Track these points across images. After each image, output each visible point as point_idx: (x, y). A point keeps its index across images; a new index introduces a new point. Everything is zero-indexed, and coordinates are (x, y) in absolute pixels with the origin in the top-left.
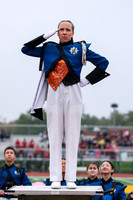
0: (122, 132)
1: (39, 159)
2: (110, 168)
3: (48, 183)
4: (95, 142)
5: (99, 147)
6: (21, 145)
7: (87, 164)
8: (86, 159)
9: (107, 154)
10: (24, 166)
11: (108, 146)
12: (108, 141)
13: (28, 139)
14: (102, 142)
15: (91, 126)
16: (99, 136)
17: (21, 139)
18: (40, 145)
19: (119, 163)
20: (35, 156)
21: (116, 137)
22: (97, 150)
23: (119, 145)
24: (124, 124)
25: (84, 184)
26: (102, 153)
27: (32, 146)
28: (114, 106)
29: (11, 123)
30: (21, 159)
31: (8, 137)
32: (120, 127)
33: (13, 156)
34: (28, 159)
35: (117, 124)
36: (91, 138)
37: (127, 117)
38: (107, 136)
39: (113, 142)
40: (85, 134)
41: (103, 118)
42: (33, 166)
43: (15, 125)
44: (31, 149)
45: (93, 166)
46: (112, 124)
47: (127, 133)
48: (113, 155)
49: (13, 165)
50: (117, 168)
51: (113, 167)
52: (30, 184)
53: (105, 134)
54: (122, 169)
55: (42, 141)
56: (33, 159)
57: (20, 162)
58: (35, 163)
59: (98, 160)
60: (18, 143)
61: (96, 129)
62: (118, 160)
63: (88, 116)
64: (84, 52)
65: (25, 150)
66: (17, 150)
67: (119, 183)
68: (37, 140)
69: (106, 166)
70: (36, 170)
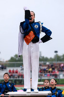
0: (60, 64)
1: (20, 79)
2: (54, 82)
3: (25, 90)
4: (47, 69)
5: (49, 72)
6: (12, 72)
7: (44, 81)
8: (43, 78)
9: (53, 75)
10: (13, 82)
11: (53, 71)
12: (53, 69)
13: (15, 69)
14: (51, 70)
15: (45, 62)
16: (49, 67)
17: (12, 69)
18: (21, 72)
19: (59, 79)
20: (19, 77)
21: (57, 67)
22: (48, 74)
23: (59, 71)
24: (61, 60)
25: (43, 90)
26: (51, 75)
27: (17, 72)
28: (56, 52)
29: (6, 62)
30: (12, 79)
31: (5, 68)
32: (59, 62)
33: (8, 77)
34: (15, 79)
35: (57, 61)
36: (45, 68)
37: (62, 57)
38: (53, 67)
39: (56, 69)
40: (42, 66)
41: (51, 58)
42: (17, 82)
43: (8, 63)
44: (16, 74)
45: (47, 81)
46: (55, 61)
47: (62, 65)
48: (56, 76)
49: (8, 82)
50: (58, 82)
51: (56, 82)
52: (17, 91)
53: (52, 66)
54: (60, 82)
55: (22, 70)
56: (17, 79)
57: (12, 80)
58: (18, 80)
59: (49, 78)
60: (10, 71)
61: (48, 63)
62: (58, 78)
63: (43, 57)
64: (41, 27)
65: (14, 74)
66: (10, 74)
67: (59, 89)
68: (19, 69)
69: (53, 81)
70: (19, 84)
